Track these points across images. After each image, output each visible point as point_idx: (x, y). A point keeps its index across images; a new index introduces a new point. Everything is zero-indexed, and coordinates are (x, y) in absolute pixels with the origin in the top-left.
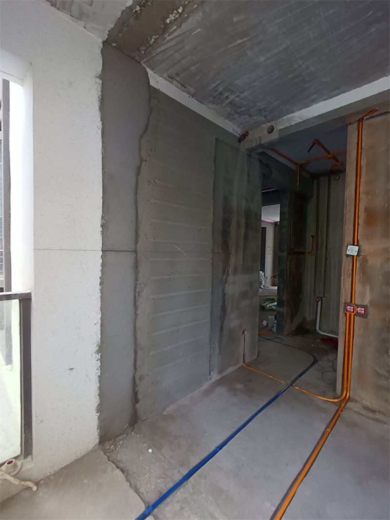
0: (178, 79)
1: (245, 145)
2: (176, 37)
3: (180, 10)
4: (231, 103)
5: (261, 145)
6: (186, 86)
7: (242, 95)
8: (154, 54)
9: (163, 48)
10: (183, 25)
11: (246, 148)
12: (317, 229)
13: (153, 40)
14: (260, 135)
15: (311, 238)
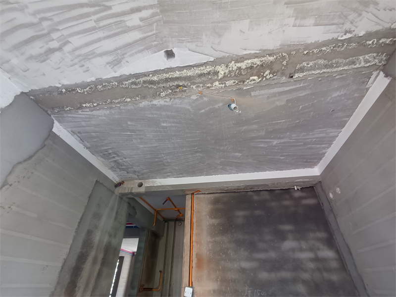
0: (79, 135)
1: (119, 190)
2: (87, 115)
3: (95, 105)
4: (115, 161)
5: (131, 193)
6: (84, 141)
7: (124, 160)
8: (65, 116)
9: (74, 116)
10: (94, 112)
11: (120, 192)
12: (165, 264)
13: (68, 109)
14: (132, 186)
15: (159, 273)
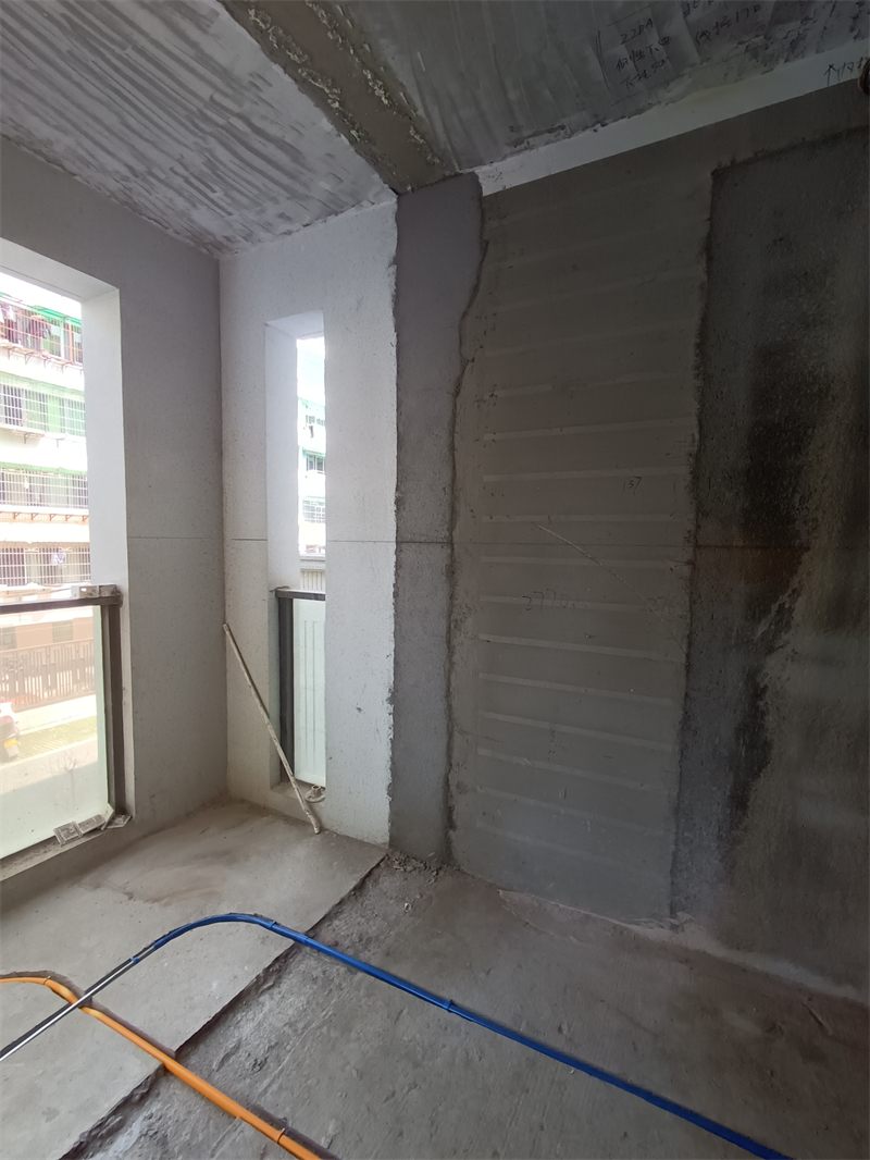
2: (423, 100)
3: (370, 75)
6: (558, 124)
9: (440, 129)
10: (400, 79)
13: (417, 137)
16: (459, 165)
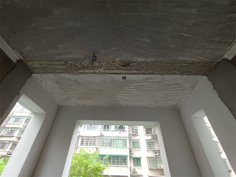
2: (195, 58)
8: (210, 60)
10: (187, 60)
16: (217, 60)
